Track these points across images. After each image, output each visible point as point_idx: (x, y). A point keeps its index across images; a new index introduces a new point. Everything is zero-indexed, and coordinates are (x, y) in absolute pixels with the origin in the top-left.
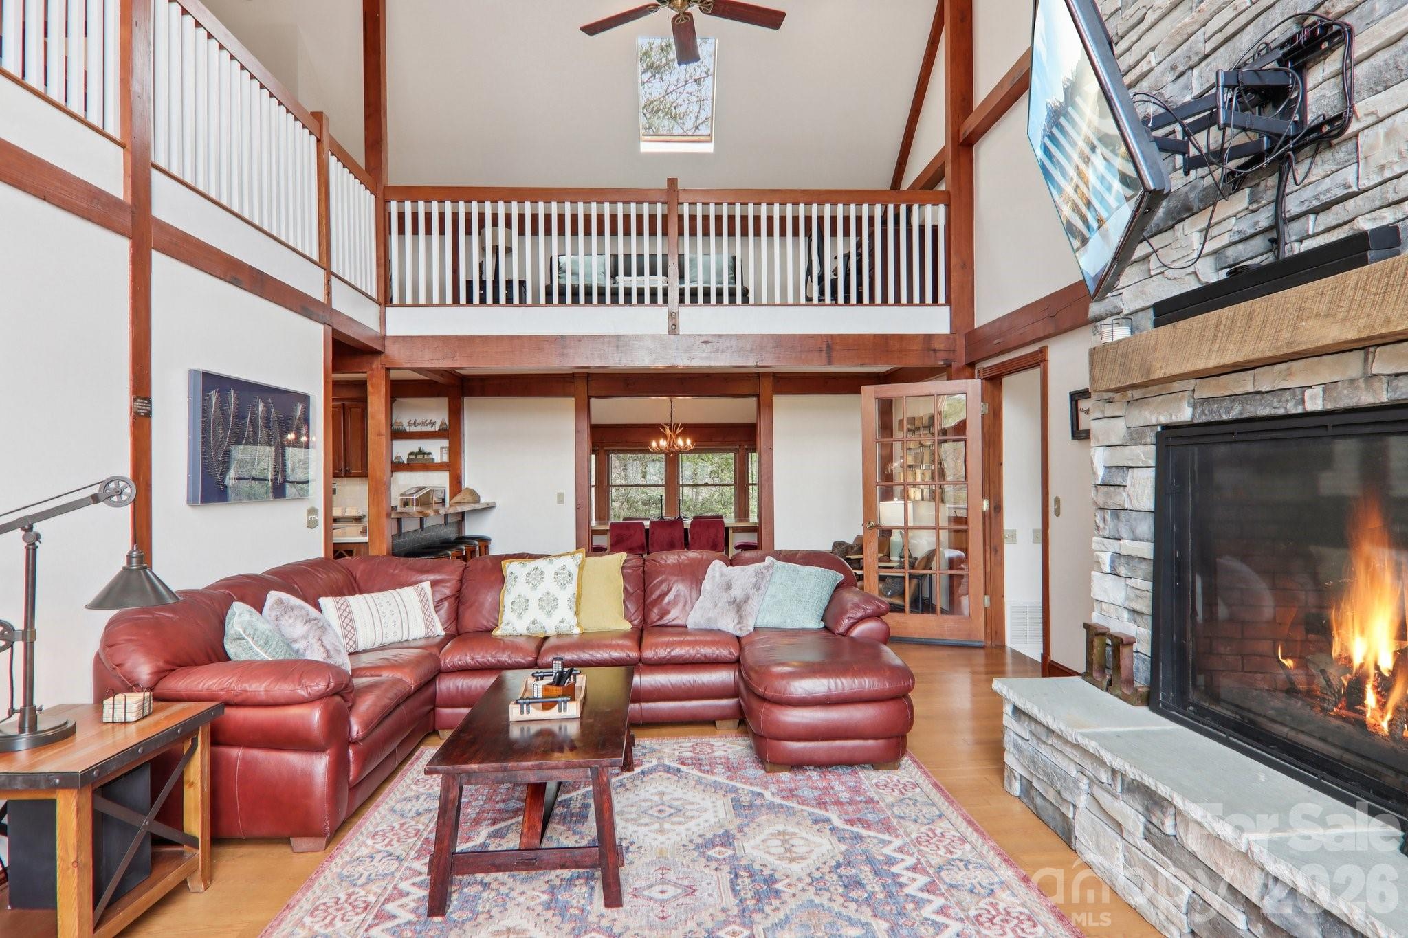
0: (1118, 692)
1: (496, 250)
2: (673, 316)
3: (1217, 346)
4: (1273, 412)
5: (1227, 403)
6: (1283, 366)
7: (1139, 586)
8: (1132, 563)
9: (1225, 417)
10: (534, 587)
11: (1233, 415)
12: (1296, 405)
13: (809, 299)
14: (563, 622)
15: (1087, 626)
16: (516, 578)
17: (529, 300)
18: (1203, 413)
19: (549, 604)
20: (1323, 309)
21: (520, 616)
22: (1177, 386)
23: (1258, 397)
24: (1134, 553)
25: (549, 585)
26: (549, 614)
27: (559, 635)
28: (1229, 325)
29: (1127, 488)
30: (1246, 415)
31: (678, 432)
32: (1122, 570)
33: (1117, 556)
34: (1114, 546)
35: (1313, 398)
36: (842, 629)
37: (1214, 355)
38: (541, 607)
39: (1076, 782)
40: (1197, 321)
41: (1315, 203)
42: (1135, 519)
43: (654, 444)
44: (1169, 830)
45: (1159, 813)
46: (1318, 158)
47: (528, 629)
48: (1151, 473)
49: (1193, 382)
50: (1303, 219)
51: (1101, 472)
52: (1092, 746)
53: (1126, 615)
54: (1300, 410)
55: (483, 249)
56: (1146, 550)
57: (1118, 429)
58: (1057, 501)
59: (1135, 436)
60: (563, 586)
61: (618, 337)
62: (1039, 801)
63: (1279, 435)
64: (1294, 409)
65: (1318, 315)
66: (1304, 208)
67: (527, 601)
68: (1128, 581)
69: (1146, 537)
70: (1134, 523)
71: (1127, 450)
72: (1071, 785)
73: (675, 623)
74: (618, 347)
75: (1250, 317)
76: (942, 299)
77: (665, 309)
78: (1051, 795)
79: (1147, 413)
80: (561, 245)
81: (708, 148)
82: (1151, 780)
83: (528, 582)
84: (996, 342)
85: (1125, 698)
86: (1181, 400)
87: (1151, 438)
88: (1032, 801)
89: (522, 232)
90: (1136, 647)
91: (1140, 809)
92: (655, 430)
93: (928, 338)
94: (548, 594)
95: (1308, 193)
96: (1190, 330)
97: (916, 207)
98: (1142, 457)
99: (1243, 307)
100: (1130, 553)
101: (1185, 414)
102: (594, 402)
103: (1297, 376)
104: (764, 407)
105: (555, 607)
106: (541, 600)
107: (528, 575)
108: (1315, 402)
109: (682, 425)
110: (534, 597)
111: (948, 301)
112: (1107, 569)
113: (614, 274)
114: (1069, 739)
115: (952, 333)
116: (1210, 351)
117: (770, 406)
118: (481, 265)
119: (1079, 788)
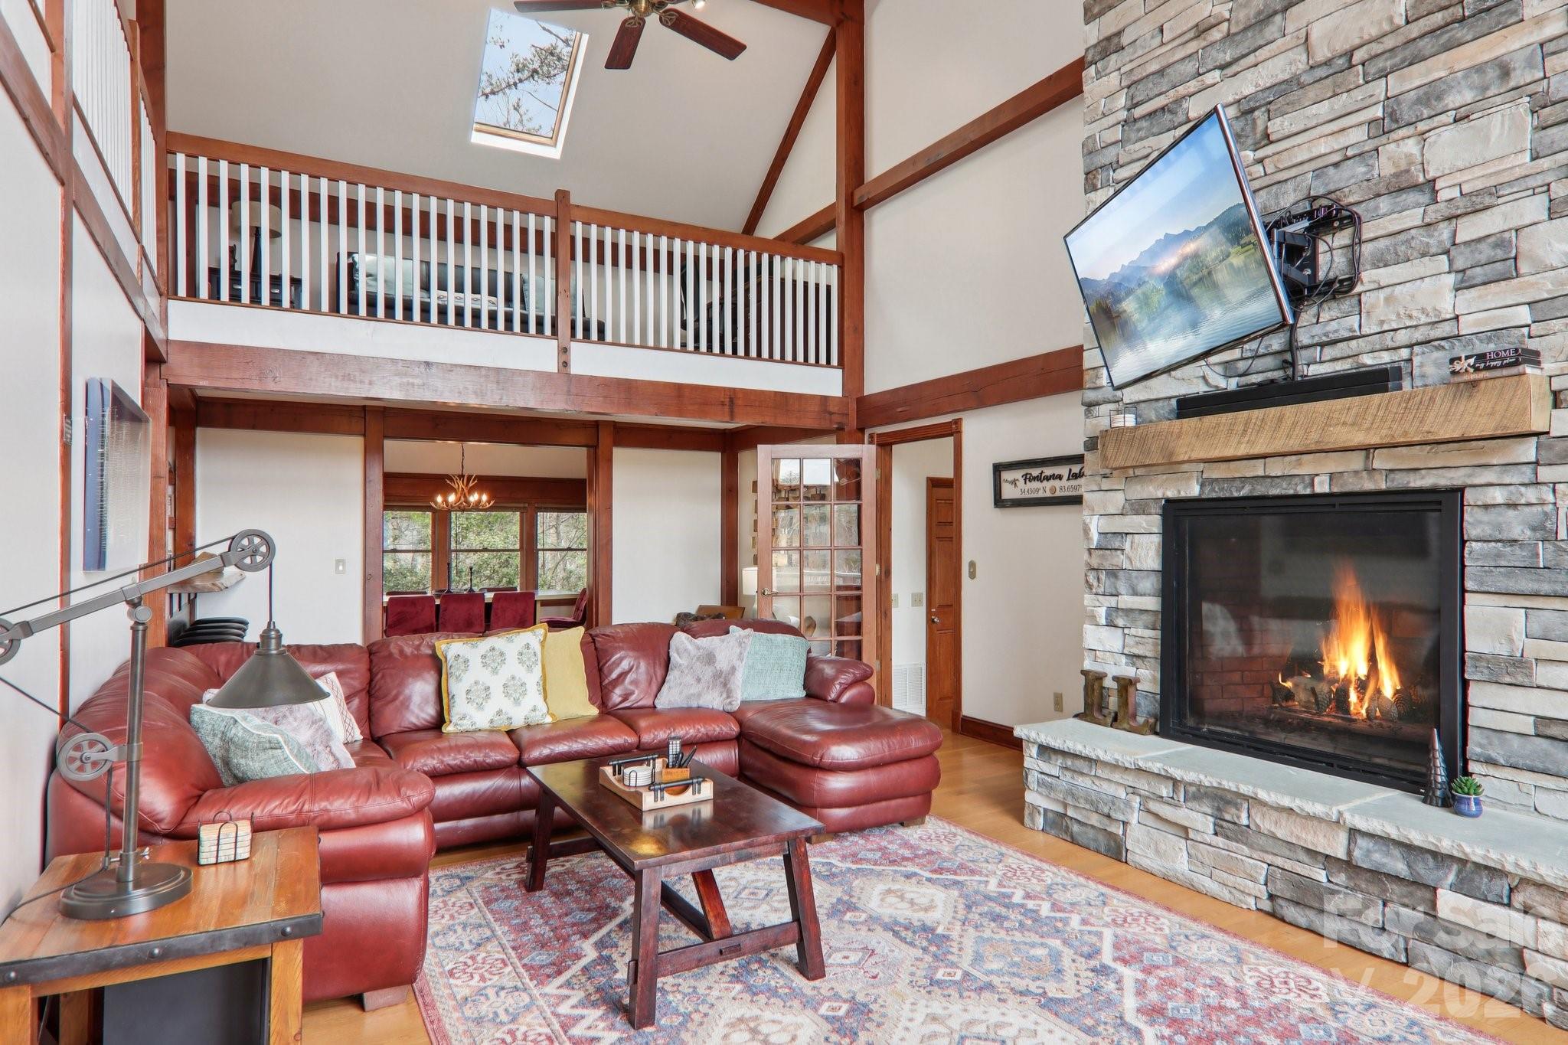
0: (1126, 726)
1: (256, 232)
2: (564, 350)
3: (1246, 439)
4: (1283, 492)
5: (1237, 483)
6: (1294, 457)
7: (1140, 634)
8: (1132, 615)
9: (1236, 495)
10: (495, 671)
11: (1243, 493)
12: (1305, 488)
13: (684, 345)
14: (534, 710)
15: (1084, 673)
16: (466, 661)
17: (305, 304)
18: (1213, 490)
19: (514, 690)
20: (1350, 420)
21: (480, 706)
22: (1185, 467)
23: (1269, 480)
24: (1134, 607)
25: (512, 667)
26: (517, 702)
27: (528, 726)
28: (1259, 423)
29: (1126, 552)
30: (1256, 494)
31: (471, 485)
32: (1120, 622)
33: (1113, 611)
34: (1112, 602)
35: (1321, 483)
36: (833, 695)
37: (1243, 446)
38: (507, 695)
39: (1128, 804)
40: (1226, 418)
41: (1325, 339)
42: (1136, 578)
43: (439, 499)
44: (1244, 821)
45: (1233, 810)
46: (1325, 306)
47: (492, 721)
48: (1157, 539)
49: (1202, 465)
50: (1312, 350)
51: (1095, 537)
52: (1156, 767)
53: (1123, 659)
54: (1308, 491)
55: (235, 230)
56: (1153, 603)
57: (1117, 500)
58: (972, 565)
59: (1139, 508)
60: (529, 668)
61: (498, 370)
62: (1076, 828)
63: (1291, 510)
64: (1302, 490)
65: (1345, 424)
66: (1315, 341)
67: (487, 689)
68: (1126, 631)
69: (1148, 592)
70: (1135, 581)
71: (1128, 519)
72: (1122, 806)
73: (640, 704)
74: (498, 382)
75: (1280, 419)
76: (834, 361)
77: (555, 343)
78: (1094, 820)
79: (1151, 488)
80: (353, 239)
81: (555, 153)
82: (1231, 784)
83: (485, 665)
84: (900, 410)
85: (1133, 730)
86: (1189, 479)
87: (1156, 509)
88: (1067, 830)
89: (295, 214)
90: (1139, 686)
91: (1209, 811)
92: (440, 482)
93: (825, 399)
94: (513, 678)
95: (1317, 330)
96: (1218, 425)
97: (777, 259)
98: (1144, 525)
99: (1274, 411)
100: (1129, 607)
101: (1194, 490)
102: (389, 445)
103: (1306, 466)
104: (599, 463)
105: (524, 693)
106: (505, 686)
107: (484, 657)
108: (1322, 486)
109: (477, 477)
110: (496, 683)
111: (841, 364)
112: (1103, 622)
113: (426, 287)
114: (1127, 765)
115: (844, 396)
116: (1239, 443)
117: (610, 461)
118: (232, 251)
119: (1131, 807)
